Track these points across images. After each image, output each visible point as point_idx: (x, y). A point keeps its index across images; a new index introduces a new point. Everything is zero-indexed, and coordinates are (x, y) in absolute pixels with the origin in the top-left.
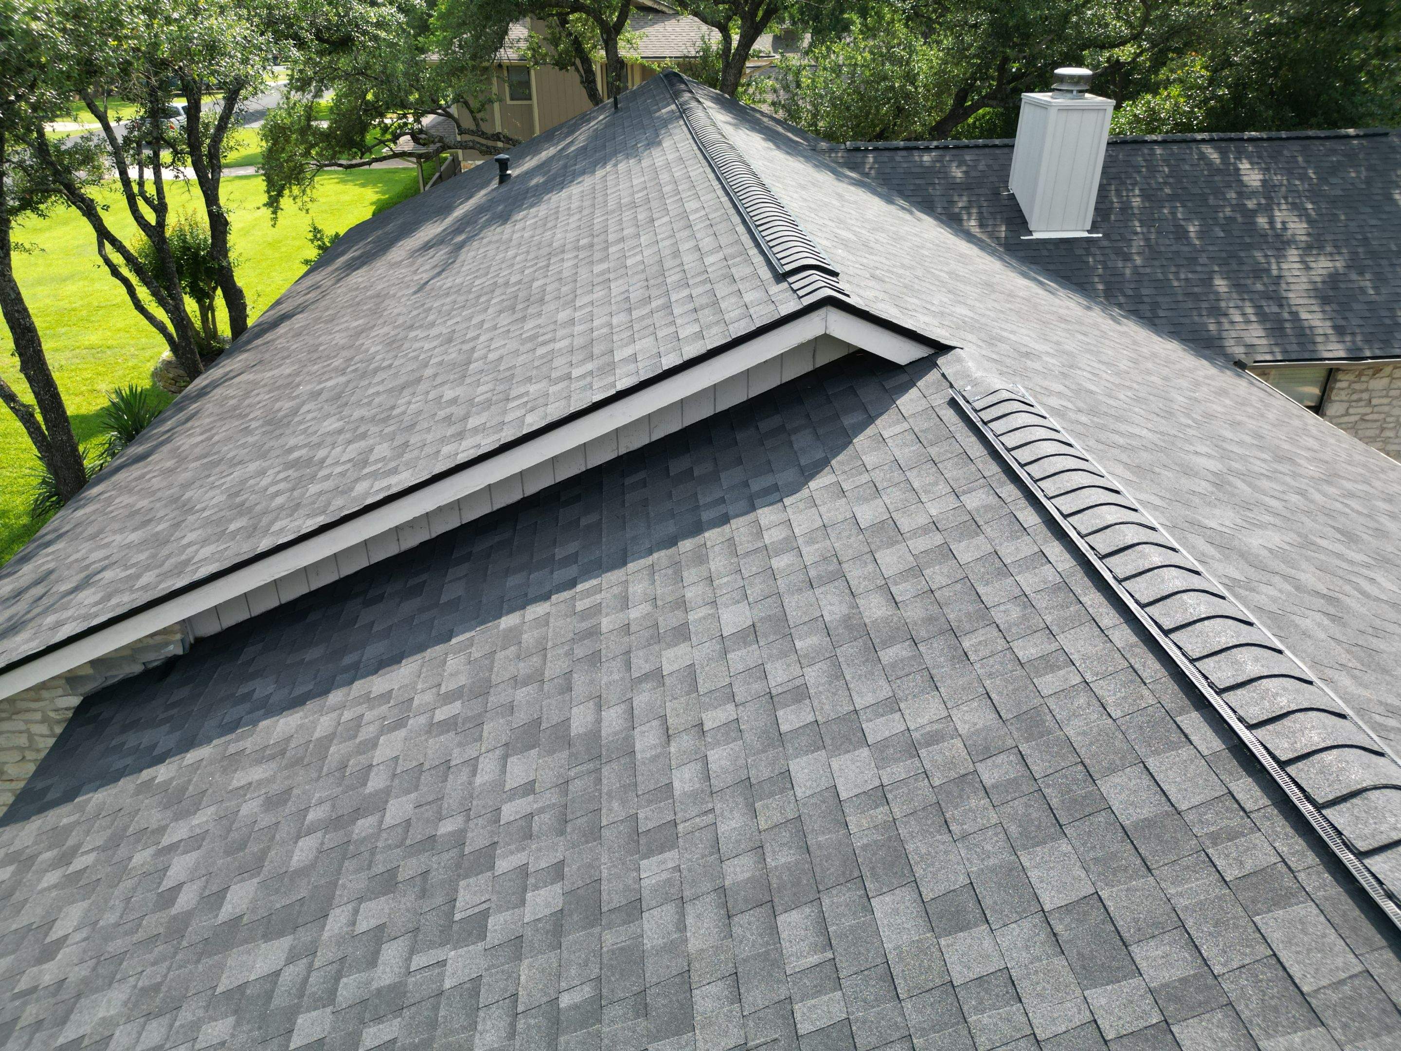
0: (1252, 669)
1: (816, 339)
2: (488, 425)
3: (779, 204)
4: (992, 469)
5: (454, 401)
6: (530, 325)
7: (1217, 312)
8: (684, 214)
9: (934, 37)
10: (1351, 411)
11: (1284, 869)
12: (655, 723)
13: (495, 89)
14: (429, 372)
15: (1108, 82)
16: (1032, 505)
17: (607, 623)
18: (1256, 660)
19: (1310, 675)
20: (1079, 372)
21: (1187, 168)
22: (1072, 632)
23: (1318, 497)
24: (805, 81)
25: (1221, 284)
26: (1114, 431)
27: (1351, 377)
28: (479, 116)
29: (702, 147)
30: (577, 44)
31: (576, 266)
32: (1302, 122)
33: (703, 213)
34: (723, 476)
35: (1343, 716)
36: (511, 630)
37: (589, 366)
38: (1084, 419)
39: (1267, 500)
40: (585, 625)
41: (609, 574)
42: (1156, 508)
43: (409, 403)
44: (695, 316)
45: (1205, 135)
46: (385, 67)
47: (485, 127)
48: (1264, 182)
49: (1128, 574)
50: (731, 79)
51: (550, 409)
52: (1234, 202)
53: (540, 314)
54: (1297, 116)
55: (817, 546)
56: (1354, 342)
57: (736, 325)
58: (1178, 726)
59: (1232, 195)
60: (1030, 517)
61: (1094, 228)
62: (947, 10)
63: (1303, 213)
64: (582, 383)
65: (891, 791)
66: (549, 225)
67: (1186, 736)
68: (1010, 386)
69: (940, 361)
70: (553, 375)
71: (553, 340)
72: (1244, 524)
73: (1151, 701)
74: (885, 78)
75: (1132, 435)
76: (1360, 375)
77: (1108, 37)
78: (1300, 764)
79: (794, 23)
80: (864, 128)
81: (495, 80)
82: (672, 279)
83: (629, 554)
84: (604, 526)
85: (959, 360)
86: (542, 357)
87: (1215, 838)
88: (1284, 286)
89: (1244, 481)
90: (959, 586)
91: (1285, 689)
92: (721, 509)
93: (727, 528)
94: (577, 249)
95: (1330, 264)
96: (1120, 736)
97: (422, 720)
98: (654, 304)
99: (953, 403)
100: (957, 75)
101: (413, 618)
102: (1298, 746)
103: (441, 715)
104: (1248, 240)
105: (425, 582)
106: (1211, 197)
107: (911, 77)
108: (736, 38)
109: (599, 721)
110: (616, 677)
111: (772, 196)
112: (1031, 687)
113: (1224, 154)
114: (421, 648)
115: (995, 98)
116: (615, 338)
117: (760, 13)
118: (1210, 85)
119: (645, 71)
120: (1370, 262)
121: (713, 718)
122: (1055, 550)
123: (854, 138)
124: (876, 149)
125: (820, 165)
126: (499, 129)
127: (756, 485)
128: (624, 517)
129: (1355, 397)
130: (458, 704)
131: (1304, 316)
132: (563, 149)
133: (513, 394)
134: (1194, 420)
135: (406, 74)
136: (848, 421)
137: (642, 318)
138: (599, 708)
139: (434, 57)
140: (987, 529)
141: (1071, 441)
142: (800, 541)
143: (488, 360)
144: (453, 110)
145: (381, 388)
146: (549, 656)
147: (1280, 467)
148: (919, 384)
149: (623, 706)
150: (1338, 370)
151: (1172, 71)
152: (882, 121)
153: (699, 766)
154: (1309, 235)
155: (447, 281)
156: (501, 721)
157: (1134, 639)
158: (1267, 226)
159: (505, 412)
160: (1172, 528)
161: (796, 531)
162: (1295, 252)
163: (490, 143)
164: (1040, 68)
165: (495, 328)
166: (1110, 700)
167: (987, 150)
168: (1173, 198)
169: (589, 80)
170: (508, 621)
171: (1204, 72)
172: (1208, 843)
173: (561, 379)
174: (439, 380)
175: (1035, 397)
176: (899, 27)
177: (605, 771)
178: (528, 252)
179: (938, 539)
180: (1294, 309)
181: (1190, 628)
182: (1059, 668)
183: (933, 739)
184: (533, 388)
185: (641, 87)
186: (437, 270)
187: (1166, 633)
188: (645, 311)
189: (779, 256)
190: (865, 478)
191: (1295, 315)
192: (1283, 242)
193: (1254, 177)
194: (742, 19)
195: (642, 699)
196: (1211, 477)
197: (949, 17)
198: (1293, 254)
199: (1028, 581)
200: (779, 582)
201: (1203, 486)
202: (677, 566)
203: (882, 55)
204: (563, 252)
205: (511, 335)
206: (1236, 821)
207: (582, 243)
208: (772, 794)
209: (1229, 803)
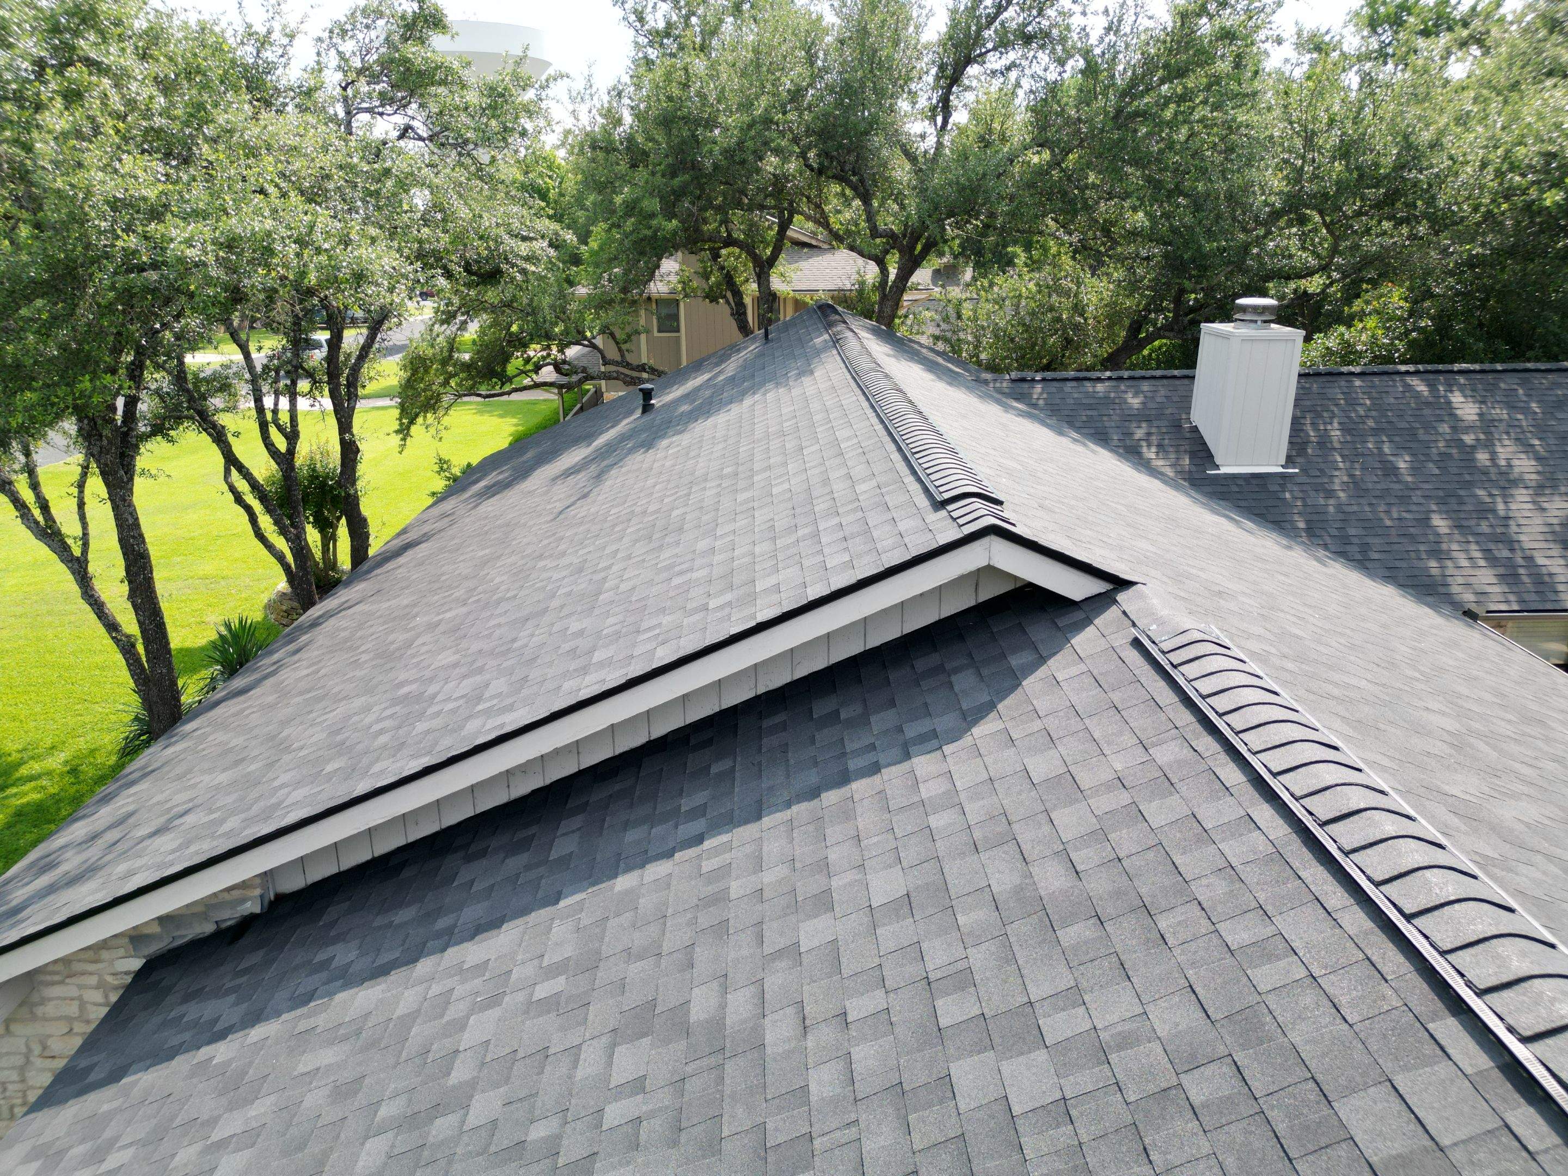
0: (1519, 967)
1: (979, 570)
2: (615, 659)
3: (937, 432)
4: (1185, 717)
5: (581, 633)
6: (666, 554)
7: (1438, 553)
8: (836, 443)
9: (1103, 269)
12: (790, 1011)
13: (642, 322)
14: (555, 603)
15: (1296, 314)
16: (1234, 761)
17: (736, 888)
18: (1523, 954)
20: (1282, 615)
21: (1392, 401)
22: (1292, 913)
24: (967, 311)
25: (1440, 523)
26: (1326, 681)
28: (624, 347)
29: (856, 376)
30: (729, 280)
31: (719, 495)
32: (1518, 355)
33: (855, 441)
34: (873, 719)
36: (628, 892)
37: (728, 597)
38: (1290, 666)
39: (1517, 766)
40: (710, 889)
41: (741, 829)
42: (1386, 769)
43: (532, 635)
44: (845, 545)
45: (1411, 368)
46: (532, 300)
47: (629, 358)
48: (1481, 415)
49: (1356, 845)
50: (888, 311)
51: (683, 642)
52: (1448, 437)
53: (678, 543)
54: (1512, 349)
55: (981, 803)
57: (889, 554)
58: (1432, 1036)
59: (1445, 428)
60: (1232, 775)
61: (1290, 461)
62: (1118, 243)
63: (1528, 448)
64: (719, 615)
65: (1075, 1107)
66: (692, 454)
67: (1442, 1048)
68: (1202, 626)
69: (1121, 597)
70: (689, 607)
71: (691, 570)
72: (1493, 793)
73: (1395, 1002)
74: (1051, 309)
75: (1347, 686)
77: (1294, 268)
79: (956, 257)
80: (1030, 359)
81: (642, 312)
82: (820, 507)
83: (764, 806)
84: (737, 775)
85: (1142, 596)
86: (678, 587)
88: (1514, 528)
89: (1487, 744)
90: (1151, 855)
92: (870, 758)
93: (876, 779)
94: (721, 477)
96: (1361, 1047)
97: (520, 997)
98: (800, 533)
99: (1137, 643)
100: (1130, 307)
101: (518, 876)
103: (541, 992)
104: (1468, 478)
105: (534, 835)
106: (1421, 431)
107: (1079, 309)
108: (893, 272)
109: (723, 1006)
110: (745, 952)
111: (931, 424)
112: (1245, 979)
113: (1432, 386)
114: (524, 911)
115: (1172, 330)
116: (757, 567)
117: (919, 247)
118: (1410, 316)
119: (798, 304)
121: (858, 1008)
122: (1264, 813)
123: (1018, 369)
124: (1044, 380)
125: (984, 397)
126: (644, 360)
127: (911, 731)
128: (760, 763)
130: (562, 979)
131: (1540, 561)
132: (710, 379)
133: (645, 625)
134: (1422, 673)
135: (552, 307)
136: (1015, 661)
137: (787, 547)
138: (724, 991)
139: (582, 291)
140: (1182, 788)
141: (1277, 689)
142: (963, 796)
143: (620, 590)
144: (599, 341)
145: (502, 620)
146: (668, 924)
148: (1096, 621)
149: (752, 988)
151: (1368, 303)
152: (1049, 352)
153: (840, 1065)
154: (1538, 473)
155: (582, 510)
156: (610, 1002)
157: (1370, 925)
158: (1488, 463)
159: (634, 645)
160: (1406, 793)
161: (958, 784)
162: (1524, 491)
163: (635, 374)
164: (1220, 300)
165: (629, 557)
166: (1343, 1001)
167: (1165, 382)
168: (1376, 432)
169: (739, 313)
170: (624, 882)
171: (1402, 303)
173: (696, 611)
174: (566, 611)
175: (1232, 640)
176: (1067, 261)
177: (729, 1067)
178: (669, 481)
179: (1124, 798)
180: (1528, 553)
181: (1436, 913)
182: (1279, 958)
183: (1126, 1042)
184: (666, 620)
185: (793, 318)
186: (573, 499)
187: (1408, 917)
188: (793, 539)
189: (937, 483)
190: (1037, 725)
191: (1530, 559)
192: (1509, 481)
193: (1468, 411)
194: (900, 252)
195: (774, 982)
196: (1446, 737)
197: (1119, 249)
198: (1521, 493)
199: (1234, 850)
200: (938, 844)
201: (1439, 748)
202: (818, 820)
203: (1048, 287)
204: (706, 480)
205: (645, 564)
207: (726, 471)
208: (930, 1105)
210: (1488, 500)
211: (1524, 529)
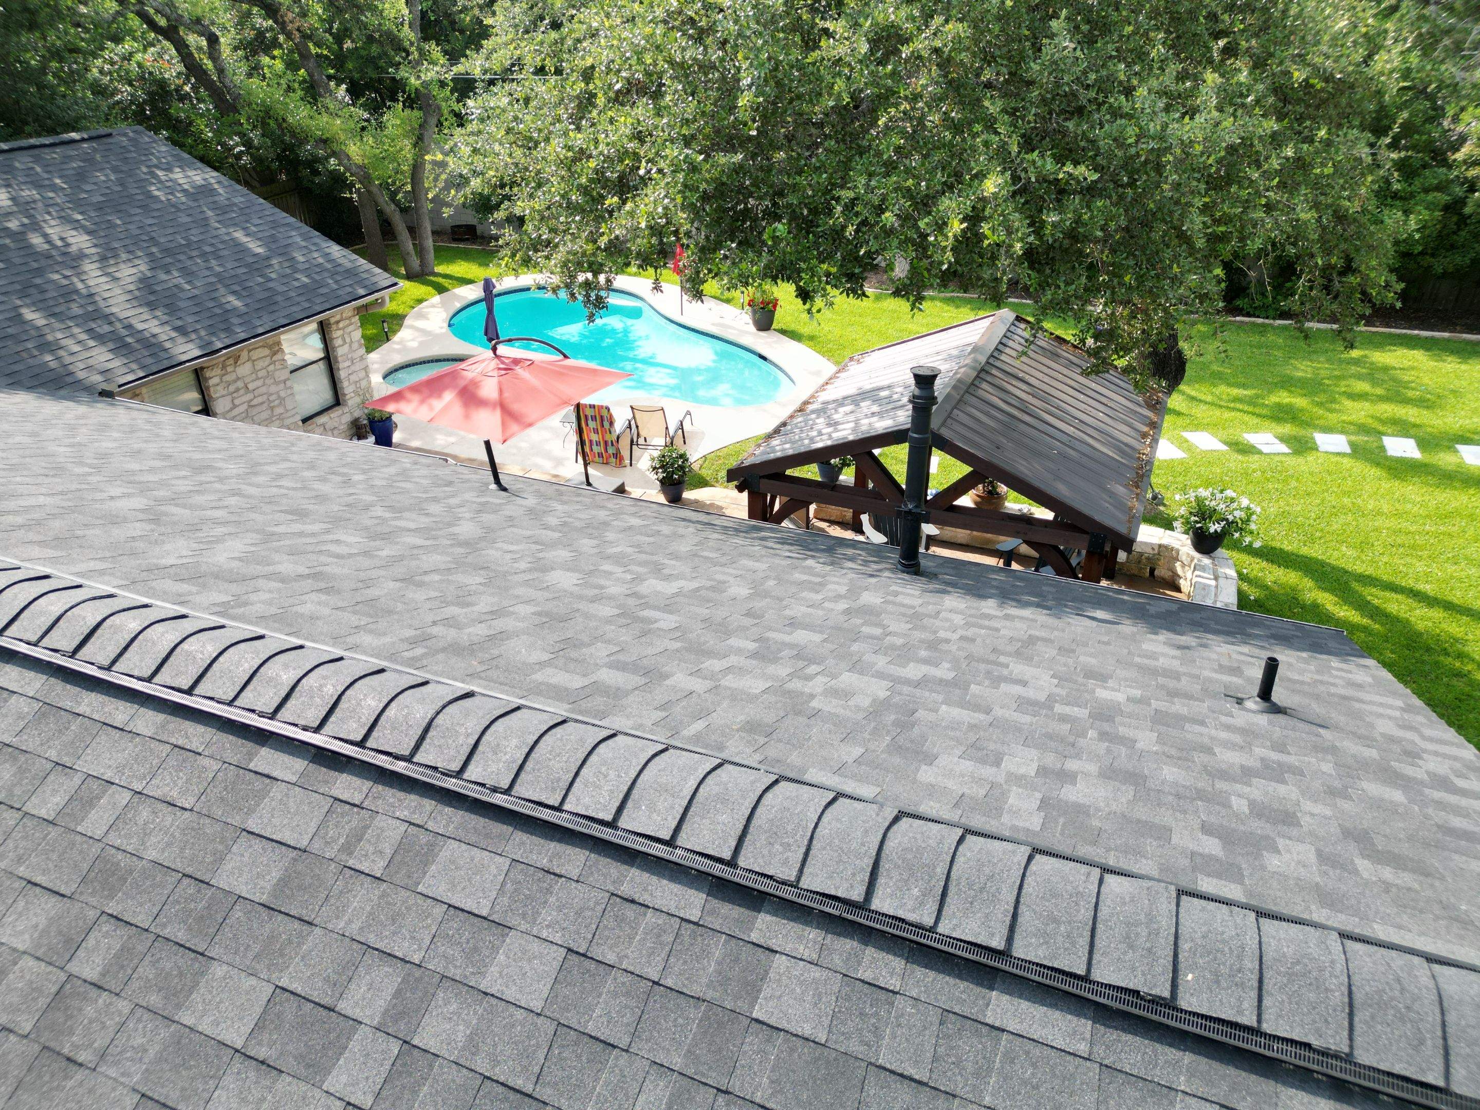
0: (288, 678)
7: (47, 346)
10: (237, 402)
11: (416, 829)
18: (286, 666)
19: (339, 653)
22: (89, 751)
23: (252, 491)
25: (33, 316)
27: (217, 371)
35: (382, 671)
39: (209, 513)
42: (102, 572)
48: (13, 199)
49: (113, 656)
56: (200, 338)
58: (256, 773)
63: (77, 226)
67: (268, 777)
72: (202, 546)
73: (216, 766)
75: (27, 509)
76: (224, 367)
78: (375, 734)
87: (348, 849)
88: (102, 303)
91: (325, 678)
95: (134, 270)
96: (207, 821)
102: (364, 719)
104: (35, 265)
112: (79, 838)
120: (169, 260)
129: (232, 388)
131: (140, 326)
134: (90, 466)
147: (203, 478)
150: (202, 368)
154: (95, 246)
157: (161, 717)
158: (46, 246)
160: (132, 584)
162: (93, 266)
166: (174, 795)
172: (344, 857)
180: (127, 322)
181: (209, 674)
182: (99, 798)
187: (189, 692)
191: (131, 328)
192: (74, 259)
196: (141, 516)
198: (91, 268)
201: (139, 528)
206: (355, 819)
209: (340, 808)
210: (65, 282)
211: (111, 302)
